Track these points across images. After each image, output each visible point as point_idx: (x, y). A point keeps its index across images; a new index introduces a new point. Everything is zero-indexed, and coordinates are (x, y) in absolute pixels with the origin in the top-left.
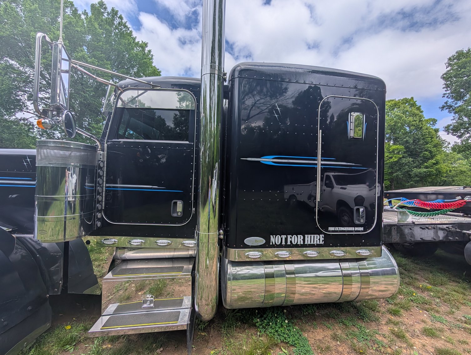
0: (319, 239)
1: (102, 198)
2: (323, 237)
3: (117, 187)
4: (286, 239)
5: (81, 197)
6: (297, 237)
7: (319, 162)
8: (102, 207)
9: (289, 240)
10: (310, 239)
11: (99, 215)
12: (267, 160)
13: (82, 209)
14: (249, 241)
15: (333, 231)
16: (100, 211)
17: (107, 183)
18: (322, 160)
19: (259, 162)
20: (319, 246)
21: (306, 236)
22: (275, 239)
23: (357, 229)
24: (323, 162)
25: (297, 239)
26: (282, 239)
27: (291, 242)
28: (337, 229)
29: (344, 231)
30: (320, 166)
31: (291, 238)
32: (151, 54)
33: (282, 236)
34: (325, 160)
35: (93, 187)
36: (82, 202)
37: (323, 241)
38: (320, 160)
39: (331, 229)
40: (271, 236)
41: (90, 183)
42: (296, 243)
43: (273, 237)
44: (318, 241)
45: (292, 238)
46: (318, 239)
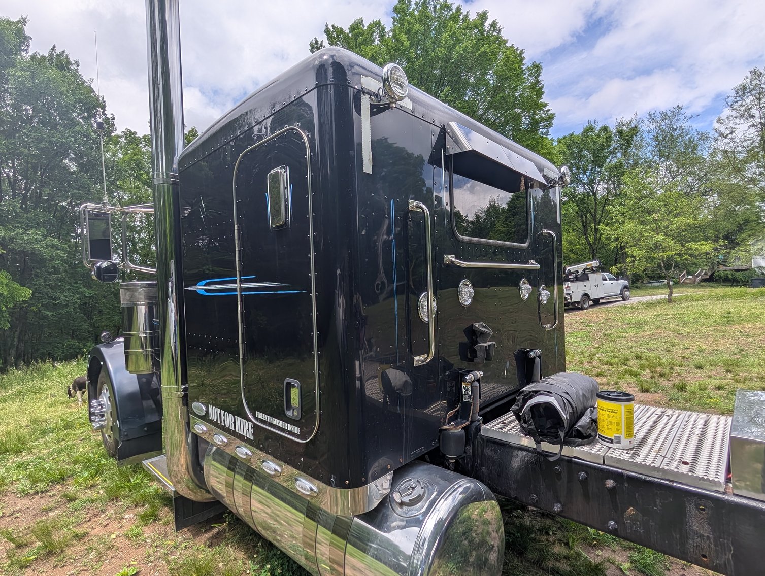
2: (251, 427)
4: (220, 415)
6: (229, 416)
7: (238, 286)
9: (223, 418)
10: (239, 424)
12: (201, 288)
14: (195, 406)
15: (260, 420)
19: (196, 291)
20: (248, 441)
22: (213, 412)
23: (290, 427)
24: (244, 285)
25: (230, 420)
26: (217, 413)
27: (224, 422)
28: (265, 417)
29: (271, 425)
30: (239, 294)
33: (217, 409)
34: (247, 281)
37: (252, 435)
38: (238, 283)
39: (258, 414)
40: (210, 406)
42: (228, 426)
43: (211, 408)
44: (248, 432)
45: (224, 415)
46: (248, 429)
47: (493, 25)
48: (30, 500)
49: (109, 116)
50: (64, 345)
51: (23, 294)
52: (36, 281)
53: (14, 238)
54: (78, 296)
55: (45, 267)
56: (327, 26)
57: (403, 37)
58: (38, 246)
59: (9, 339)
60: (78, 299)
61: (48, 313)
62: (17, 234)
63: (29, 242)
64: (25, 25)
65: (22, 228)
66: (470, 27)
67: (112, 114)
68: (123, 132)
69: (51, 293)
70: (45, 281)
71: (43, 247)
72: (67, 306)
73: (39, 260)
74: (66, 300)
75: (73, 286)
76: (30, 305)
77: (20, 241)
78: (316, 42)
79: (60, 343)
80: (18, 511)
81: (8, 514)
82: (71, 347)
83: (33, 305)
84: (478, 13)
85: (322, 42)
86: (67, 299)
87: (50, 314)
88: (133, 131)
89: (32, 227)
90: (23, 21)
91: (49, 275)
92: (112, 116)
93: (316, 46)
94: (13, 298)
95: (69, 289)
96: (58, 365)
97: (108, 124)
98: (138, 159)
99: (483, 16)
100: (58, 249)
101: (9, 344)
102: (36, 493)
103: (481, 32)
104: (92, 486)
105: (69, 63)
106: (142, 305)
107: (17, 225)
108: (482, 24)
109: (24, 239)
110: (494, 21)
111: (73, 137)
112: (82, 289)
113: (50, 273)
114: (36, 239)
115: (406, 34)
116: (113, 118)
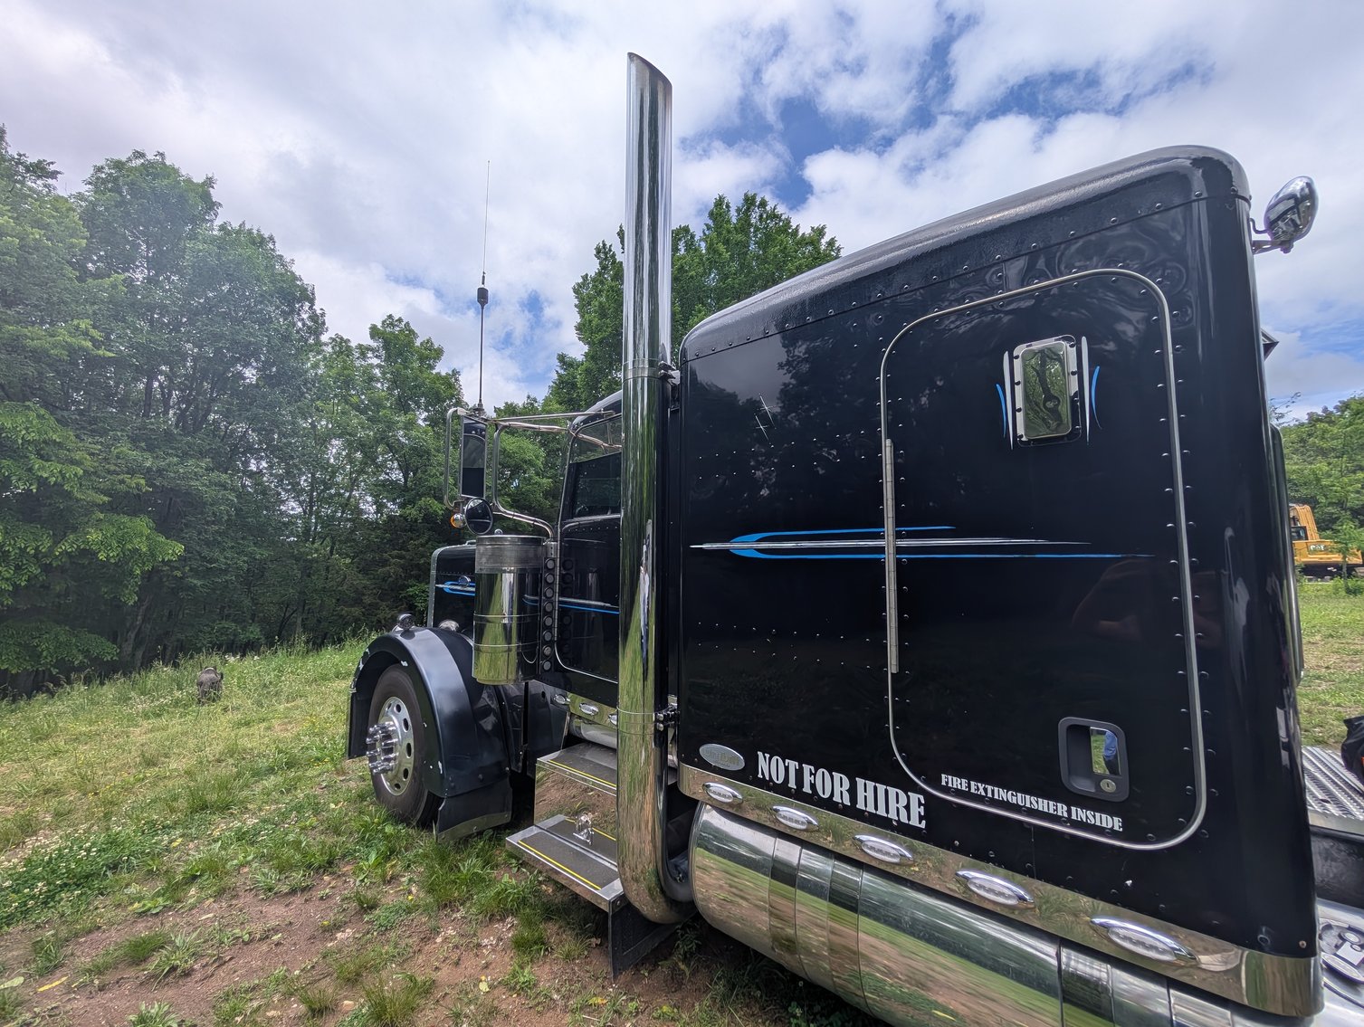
0: (907, 807)
1: (552, 621)
2: (920, 804)
3: (589, 606)
4: (799, 773)
5: (519, 619)
6: (832, 777)
7: (889, 543)
8: (553, 636)
9: (807, 779)
10: (869, 794)
11: (547, 651)
12: (746, 546)
13: (520, 638)
14: (710, 751)
15: (958, 793)
16: (550, 644)
17: (561, 595)
18: (898, 535)
19: (727, 551)
20: (905, 830)
21: (860, 782)
22: (772, 767)
23: (1079, 814)
24: (904, 543)
25: (834, 785)
26: (787, 769)
27: (813, 786)
28: (977, 788)
29: (1016, 808)
30: (891, 557)
31: (811, 774)
32: (837, 245)
33: (787, 761)
34: (910, 535)
35: (536, 601)
36: (519, 625)
37: (921, 818)
38: (891, 538)
39: (949, 780)
40: (760, 754)
41: (533, 595)
42: (826, 796)
43: (765, 757)
44: (903, 813)
45: (815, 775)
46: (905, 806)
47: (831, 243)
48: (287, 905)
49: (319, 312)
50: (213, 630)
51: (170, 551)
52: (186, 533)
53: (163, 470)
54: (246, 559)
55: (202, 513)
56: (621, 227)
57: (722, 248)
58: (198, 483)
59: (128, 617)
60: (244, 561)
61: (195, 582)
62: (169, 465)
63: (185, 477)
64: (213, 187)
65: (178, 456)
66: (804, 242)
67: (322, 309)
68: (331, 338)
69: (205, 552)
70: (200, 533)
71: (205, 485)
72: (226, 571)
73: (194, 503)
74: (226, 564)
75: (239, 544)
76: (174, 568)
77: (172, 475)
78: (604, 245)
79: (207, 625)
80: (276, 931)
81: (258, 936)
82: (223, 631)
83: (177, 569)
84: (813, 228)
85: (611, 246)
86: (229, 562)
87: (198, 583)
88: (345, 338)
89: (192, 457)
90: (209, 182)
91: (208, 526)
92: (321, 312)
93: (603, 250)
94: (153, 555)
95: (232, 547)
96: (232, 660)
97: (318, 324)
98: (349, 375)
99: (820, 232)
100: (226, 489)
101: (128, 625)
102: (293, 892)
103: (817, 249)
104: (391, 878)
105: (263, 238)
106: (510, 572)
107: (170, 451)
108: (819, 241)
109: (178, 471)
110: (833, 239)
111: (266, 336)
112: (252, 548)
113: (208, 523)
114: (196, 472)
115: (724, 244)
116: (323, 315)
